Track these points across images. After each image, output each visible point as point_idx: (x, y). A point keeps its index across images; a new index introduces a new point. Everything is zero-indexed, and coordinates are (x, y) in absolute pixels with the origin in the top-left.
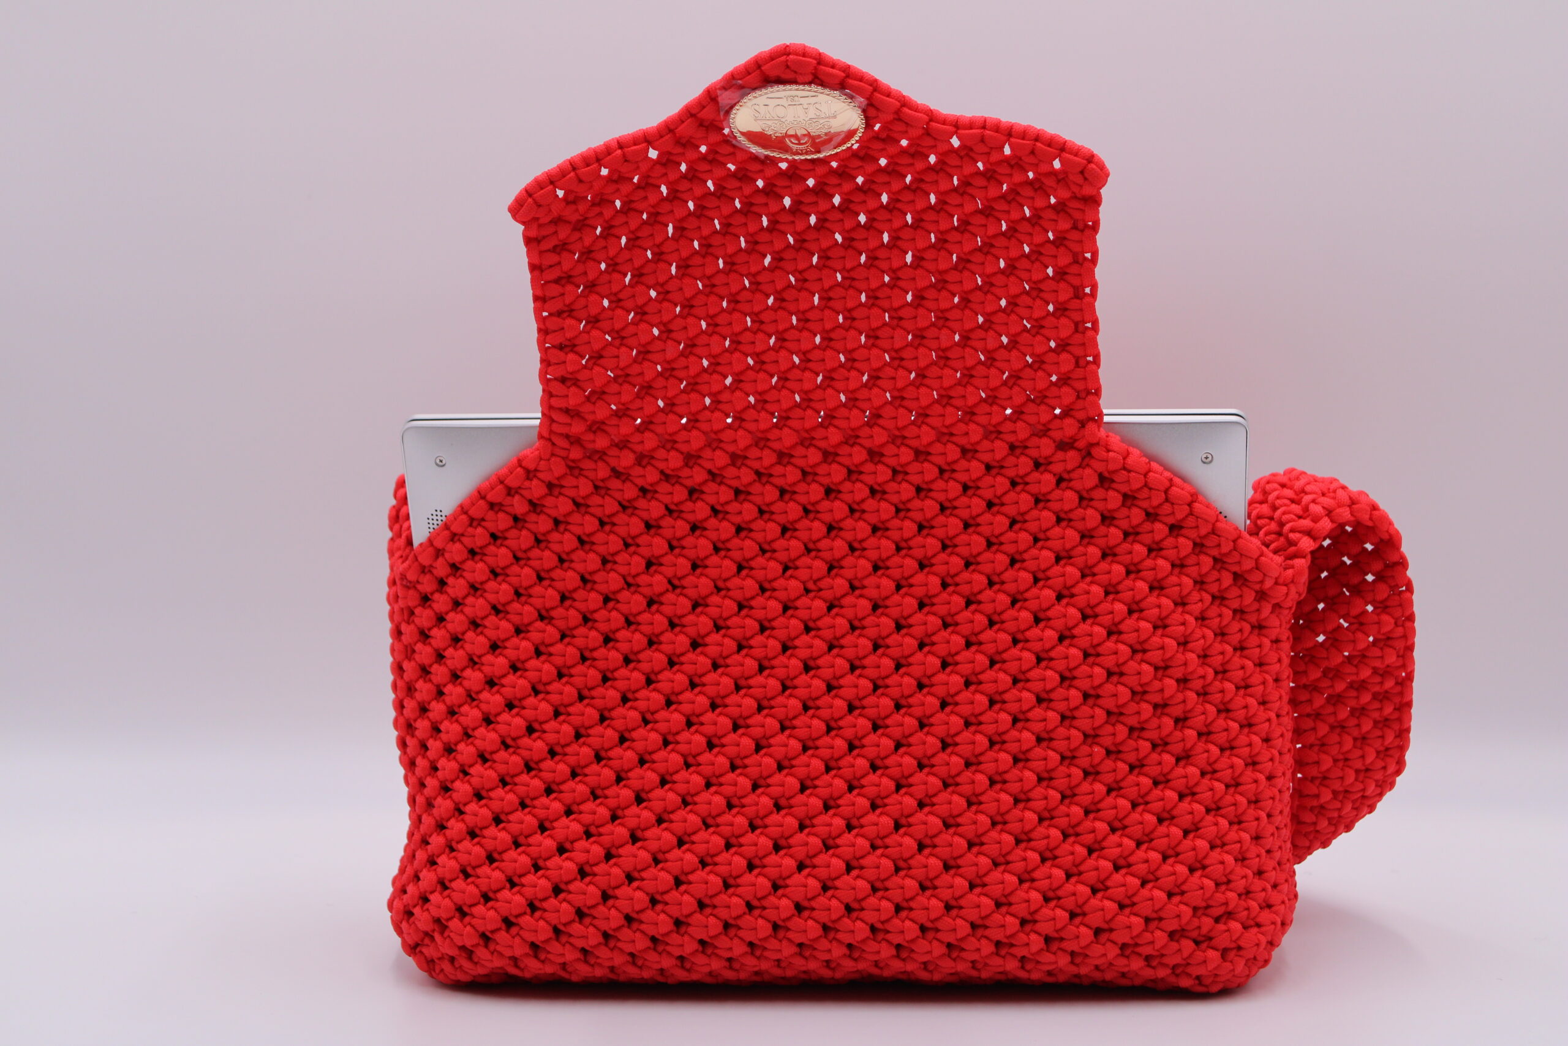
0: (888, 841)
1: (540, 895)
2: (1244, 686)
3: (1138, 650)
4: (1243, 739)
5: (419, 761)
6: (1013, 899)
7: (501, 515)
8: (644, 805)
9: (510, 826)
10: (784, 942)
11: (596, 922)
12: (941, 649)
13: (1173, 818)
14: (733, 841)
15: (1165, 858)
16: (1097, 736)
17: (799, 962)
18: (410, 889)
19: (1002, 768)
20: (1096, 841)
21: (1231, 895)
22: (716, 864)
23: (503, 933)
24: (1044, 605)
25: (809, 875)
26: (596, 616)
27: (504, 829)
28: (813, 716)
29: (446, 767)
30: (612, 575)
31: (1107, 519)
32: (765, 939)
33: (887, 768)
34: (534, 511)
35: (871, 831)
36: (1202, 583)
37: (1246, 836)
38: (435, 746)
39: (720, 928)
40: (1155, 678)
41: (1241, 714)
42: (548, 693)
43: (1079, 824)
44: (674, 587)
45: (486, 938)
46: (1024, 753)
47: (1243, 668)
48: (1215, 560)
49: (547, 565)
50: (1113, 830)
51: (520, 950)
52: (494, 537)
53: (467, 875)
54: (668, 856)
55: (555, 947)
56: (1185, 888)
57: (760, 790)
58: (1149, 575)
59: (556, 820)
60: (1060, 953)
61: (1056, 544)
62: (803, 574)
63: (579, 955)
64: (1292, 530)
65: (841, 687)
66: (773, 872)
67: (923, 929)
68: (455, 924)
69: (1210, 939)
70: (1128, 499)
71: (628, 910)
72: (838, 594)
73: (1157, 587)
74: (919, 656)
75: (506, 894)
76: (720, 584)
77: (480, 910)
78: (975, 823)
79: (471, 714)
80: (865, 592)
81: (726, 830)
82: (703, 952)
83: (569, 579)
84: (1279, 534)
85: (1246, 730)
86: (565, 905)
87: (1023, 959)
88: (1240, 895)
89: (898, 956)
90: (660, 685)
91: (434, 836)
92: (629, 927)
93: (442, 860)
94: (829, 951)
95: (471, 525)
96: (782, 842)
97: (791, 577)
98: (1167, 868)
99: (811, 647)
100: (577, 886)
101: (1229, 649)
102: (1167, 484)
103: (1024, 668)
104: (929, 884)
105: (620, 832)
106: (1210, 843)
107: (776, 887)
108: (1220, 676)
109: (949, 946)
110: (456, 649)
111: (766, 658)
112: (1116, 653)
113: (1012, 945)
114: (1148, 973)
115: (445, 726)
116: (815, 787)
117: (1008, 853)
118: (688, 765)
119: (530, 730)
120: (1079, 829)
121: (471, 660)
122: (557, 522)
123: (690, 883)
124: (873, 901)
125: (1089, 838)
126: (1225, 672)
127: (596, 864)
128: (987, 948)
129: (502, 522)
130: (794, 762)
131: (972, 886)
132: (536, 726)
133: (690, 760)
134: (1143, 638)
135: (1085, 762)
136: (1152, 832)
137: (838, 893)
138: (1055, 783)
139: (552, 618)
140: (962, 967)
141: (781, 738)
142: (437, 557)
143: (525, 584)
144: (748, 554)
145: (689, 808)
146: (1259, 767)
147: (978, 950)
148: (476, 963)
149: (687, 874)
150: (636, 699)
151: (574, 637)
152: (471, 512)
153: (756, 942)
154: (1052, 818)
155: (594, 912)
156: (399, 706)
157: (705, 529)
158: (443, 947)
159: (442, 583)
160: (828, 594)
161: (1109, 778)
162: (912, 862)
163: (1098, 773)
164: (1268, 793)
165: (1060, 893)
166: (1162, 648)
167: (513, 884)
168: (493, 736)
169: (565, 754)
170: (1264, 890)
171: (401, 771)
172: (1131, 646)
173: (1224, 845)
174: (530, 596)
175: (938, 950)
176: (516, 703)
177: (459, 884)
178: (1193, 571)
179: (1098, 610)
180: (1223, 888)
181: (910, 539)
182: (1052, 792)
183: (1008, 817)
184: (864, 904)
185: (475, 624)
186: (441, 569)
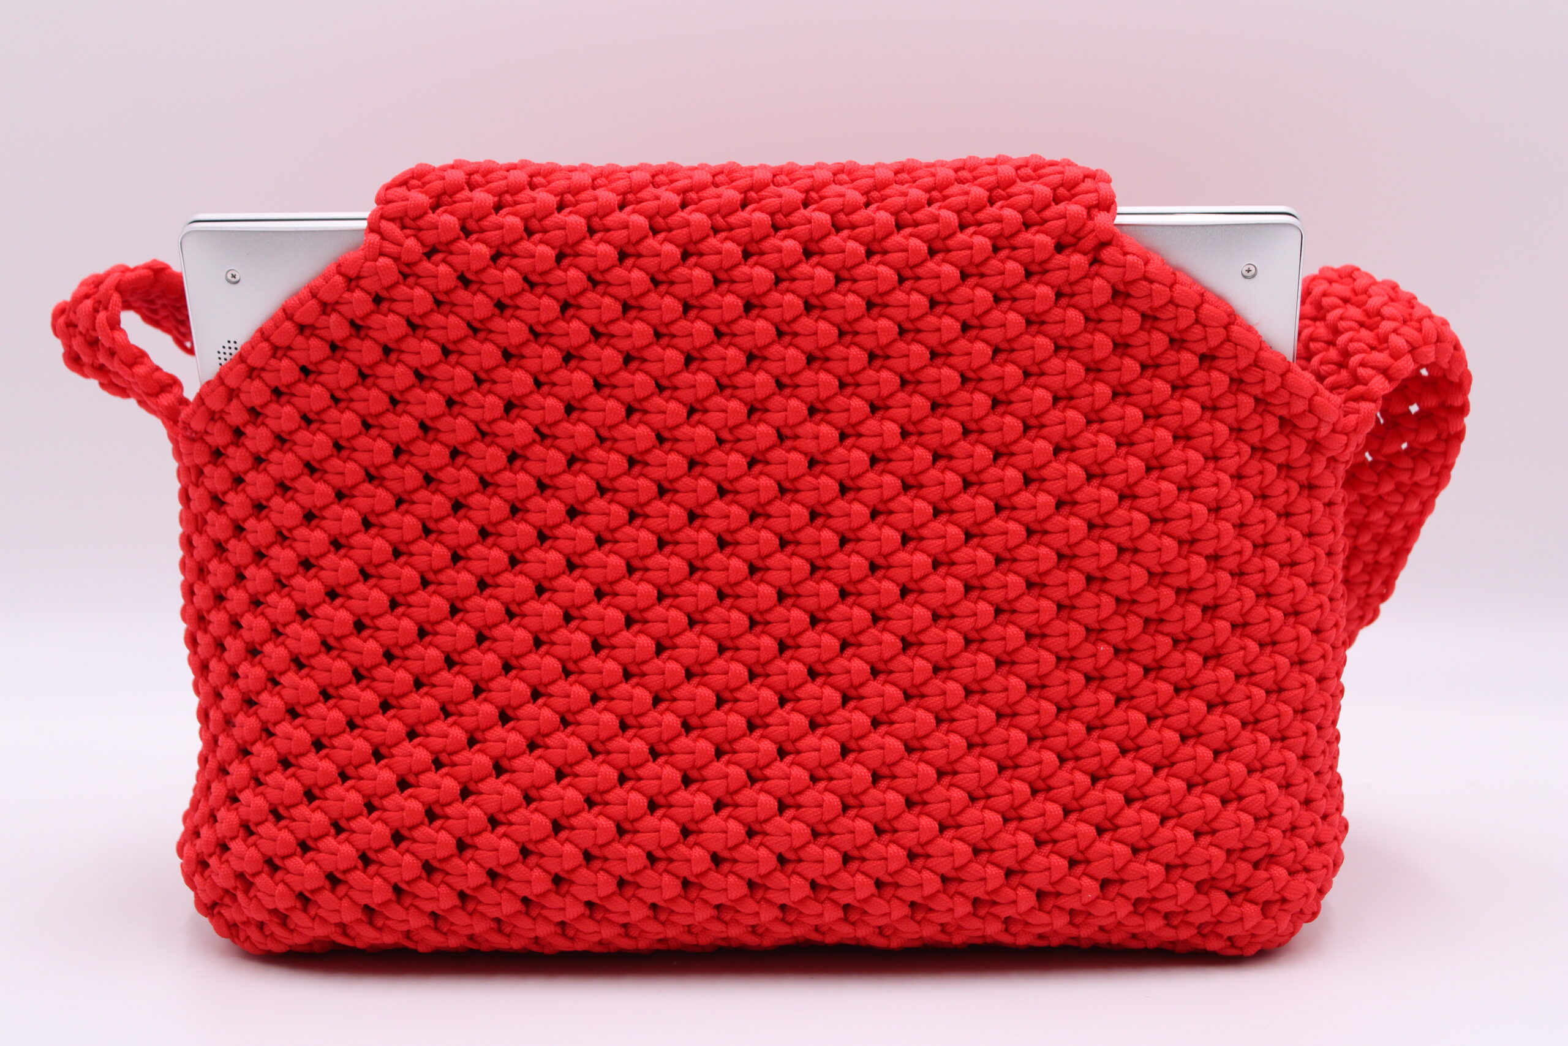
0: (833, 771)
1: (375, 845)
2: (1290, 564)
3: (1159, 519)
4: (1288, 632)
5: (213, 664)
6: (996, 844)
7: (314, 342)
8: (511, 724)
9: (334, 753)
10: (698, 904)
11: (449, 879)
12: (901, 519)
13: (1200, 735)
14: (629, 772)
15: (1190, 786)
16: (1102, 630)
17: (716, 928)
18: (205, 832)
19: (981, 674)
20: (1101, 767)
21: (1275, 833)
22: (606, 804)
23: (327, 894)
24: (1038, 462)
25: (730, 816)
26: (441, 475)
27: (327, 756)
28: (732, 607)
29: (251, 674)
30: (461, 420)
31: (1121, 346)
32: (673, 900)
33: (830, 674)
34: (358, 336)
35: (810, 758)
36: (1240, 430)
37: (1291, 756)
38: (235, 646)
39: (612, 887)
40: (1179, 555)
41: (1286, 600)
42: (381, 577)
43: (1079, 745)
44: (543, 437)
45: (304, 900)
46: (1009, 654)
47: (1289, 540)
48: (1257, 400)
49: (375, 408)
50: (1124, 752)
51: (349, 915)
52: (305, 371)
53: (278, 817)
54: (543, 792)
55: (396, 912)
56: (1216, 825)
57: (664, 705)
58: (1173, 421)
59: (396, 745)
60: (1056, 912)
61: (1055, 381)
62: (716, 418)
63: (427, 921)
64: (1362, 364)
65: (767, 569)
66: (683, 814)
67: (879, 884)
68: (263, 881)
69: (1248, 889)
70: (1149, 319)
71: (491, 864)
72: (763, 447)
73: (1183, 436)
74: (872, 529)
75: (330, 842)
76: (604, 432)
77: (296, 863)
78: (947, 746)
79: (281, 606)
80: (800, 443)
81: (619, 759)
82: (591, 917)
83: (405, 426)
84: (1341, 365)
85: (1292, 620)
86: (408, 857)
87: (1007, 921)
88: (1284, 832)
89: (846, 919)
90: (527, 568)
91: (235, 764)
92: (493, 886)
93: (245, 796)
94: (757, 914)
95: (274, 356)
96: (694, 774)
97: (699, 422)
98: (1193, 800)
99: (727, 517)
100: (425, 831)
101: (1272, 515)
102: (1198, 300)
103: (1011, 544)
104: (886, 826)
105: (481, 760)
106: (1247, 766)
107: (685, 832)
108: (1260, 551)
109: (913, 905)
110: (259, 520)
111: (667, 530)
112: (1130, 524)
113: (994, 903)
114: (1168, 934)
115: (246, 620)
116: (736, 700)
117: (990, 784)
118: (567, 673)
119: (359, 626)
120: (1080, 751)
121: (279, 533)
122: (387, 350)
123: (573, 828)
124: (813, 849)
125: (1093, 763)
126: (1266, 545)
127: (449, 804)
128: (962, 908)
129: (316, 350)
130: (708, 669)
131: (943, 828)
132: (367, 621)
133: (571, 666)
134: (1165, 503)
135: (1087, 665)
136: (1174, 753)
137: (769, 840)
138: (1048, 692)
139: (384, 478)
140: (929, 932)
141: (690, 636)
142: (230, 400)
143: (346, 433)
144: (640, 393)
145: (570, 729)
146: (1308, 667)
147: (951, 910)
148: (292, 931)
149: (569, 817)
150: (498, 586)
151: (413, 503)
152: (273, 338)
153: (661, 903)
154: (1045, 737)
155: (447, 867)
156: (189, 591)
157: (583, 359)
158: (247, 910)
159: (238, 433)
160: (749, 447)
161: (1118, 685)
162: (865, 799)
163: (1103, 678)
164: (1319, 700)
165: (1056, 835)
166: (1190, 516)
167: (339, 829)
168: (310, 634)
169: (406, 658)
170: (1313, 824)
171: (189, 676)
172: (1148, 514)
173: (1264, 768)
174: (354, 450)
175: (899, 911)
176: (340, 590)
177: (268, 829)
178: (1229, 415)
179: (1107, 468)
180: (1264, 823)
181: (859, 372)
182: (1044, 704)
183: (989, 738)
184: (802, 854)
185: (283, 487)
186: (236, 415)
